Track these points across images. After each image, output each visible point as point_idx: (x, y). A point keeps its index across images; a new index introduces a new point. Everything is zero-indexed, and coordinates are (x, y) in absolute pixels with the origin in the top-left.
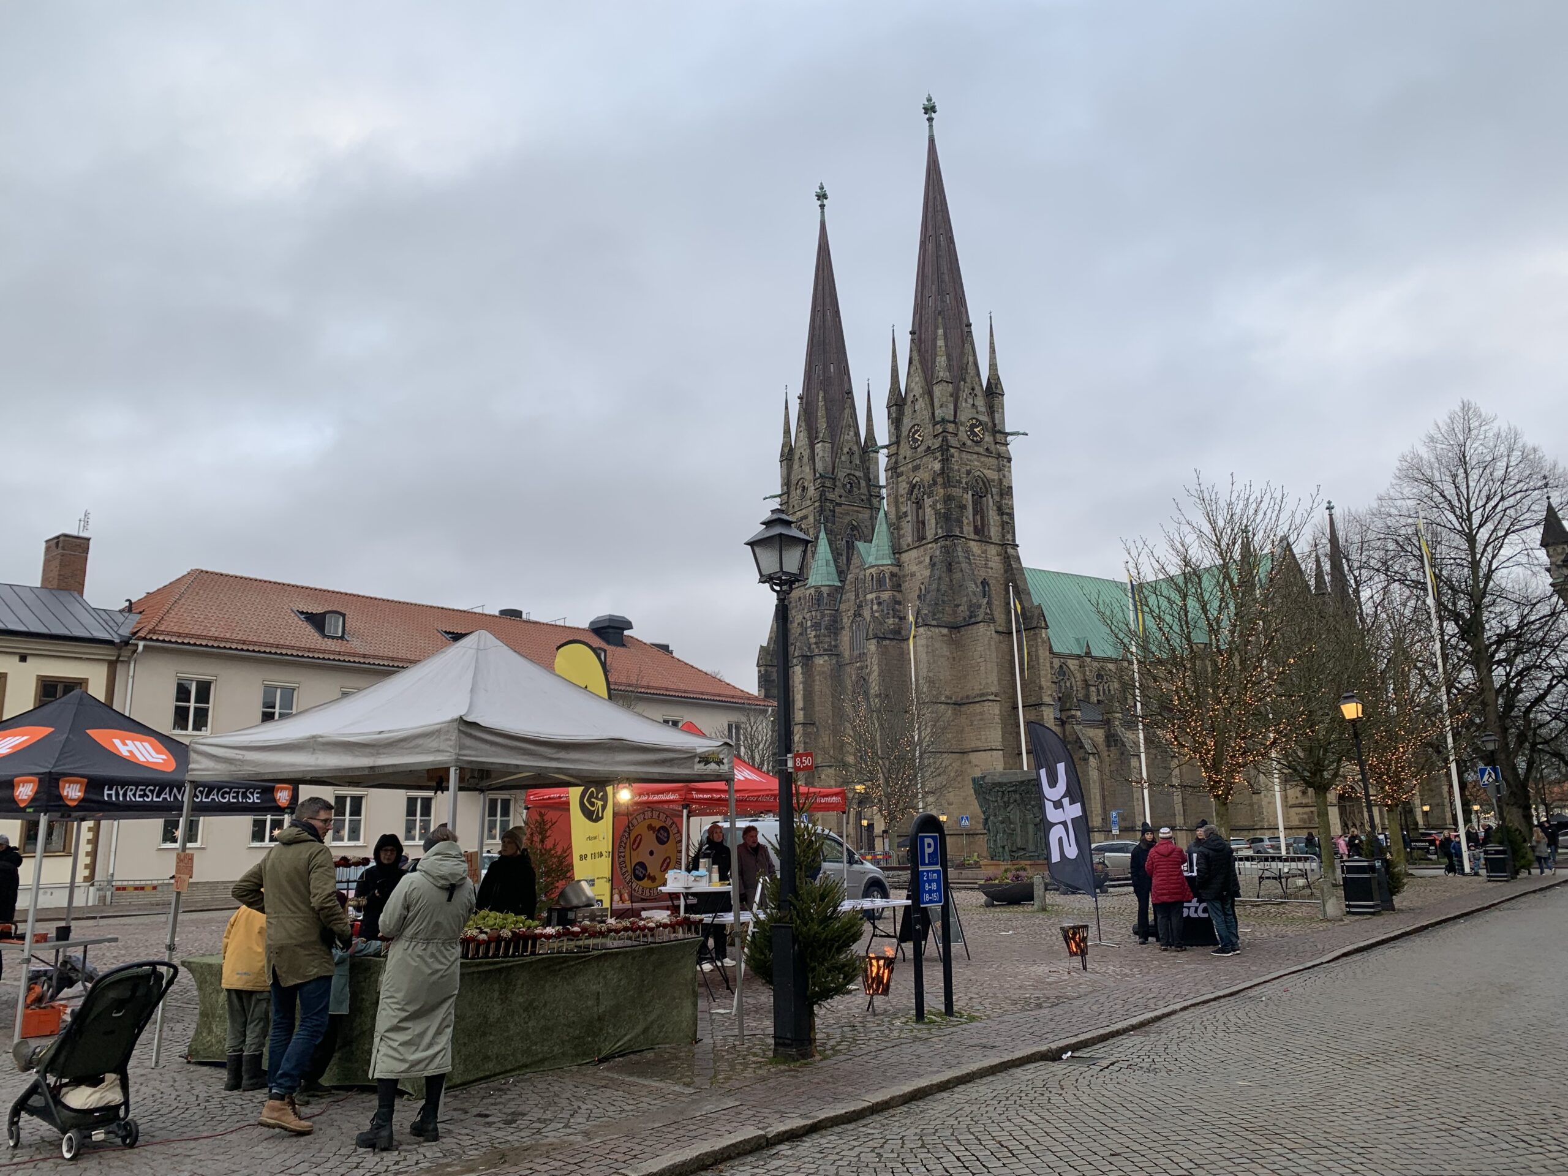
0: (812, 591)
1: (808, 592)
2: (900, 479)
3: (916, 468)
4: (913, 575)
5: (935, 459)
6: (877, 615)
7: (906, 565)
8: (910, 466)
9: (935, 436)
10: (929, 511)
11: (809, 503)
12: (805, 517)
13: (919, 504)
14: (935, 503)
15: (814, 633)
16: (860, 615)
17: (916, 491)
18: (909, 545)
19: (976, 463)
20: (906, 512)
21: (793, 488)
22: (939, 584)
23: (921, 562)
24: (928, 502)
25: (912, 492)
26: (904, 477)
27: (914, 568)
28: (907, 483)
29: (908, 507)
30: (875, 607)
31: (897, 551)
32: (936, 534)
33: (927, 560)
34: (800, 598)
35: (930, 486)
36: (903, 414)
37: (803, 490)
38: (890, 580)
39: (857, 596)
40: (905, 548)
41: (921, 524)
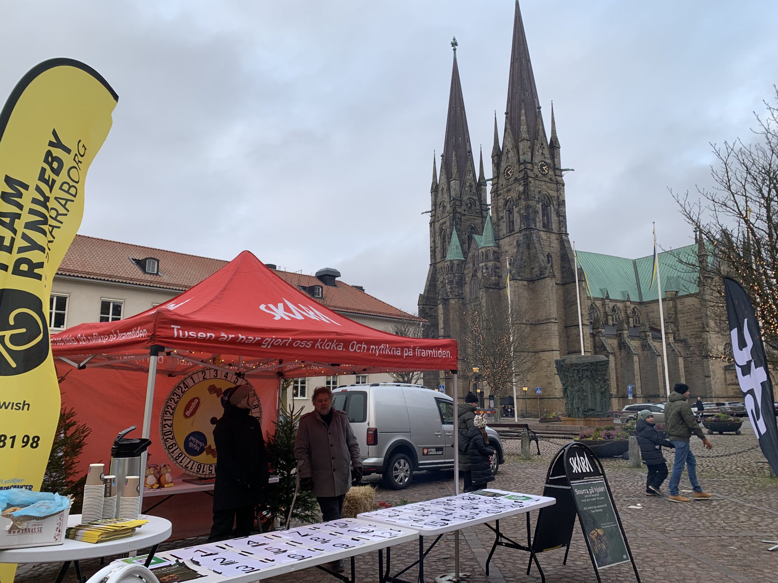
0: (448, 263)
1: (446, 264)
2: (499, 198)
3: (509, 191)
4: (506, 252)
5: (520, 184)
6: (485, 275)
7: (502, 246)
8: (505, 189)
9: (520, 171)
10: (516, 215)
11: (447, 214)
12: (445, 223)
13: (510, 212)
14: (520, 210)
15: (449, 286)
16: (476, 276)
17: (508, 204)
18: (504, 235)
19: (544, 187)
20: (502, 216)
21: (438, 207)
22: (522, 256)
23: (511, 245)
24: (516, 210)
25: (506, 204)
26: (501, 196)
27: (507, 248)
28: (503, 200)
29: (504, 214)
30: (484, 271)
31: (497, 239)
32: (521, 227)
33: (515, 243)
34: (442, 268)
35: (517, 201)
36: (501, 160)
37: (443, 208)
38: (493, 255)
39: (474, 265)
40: (502, 236)
41: (511, 223)
